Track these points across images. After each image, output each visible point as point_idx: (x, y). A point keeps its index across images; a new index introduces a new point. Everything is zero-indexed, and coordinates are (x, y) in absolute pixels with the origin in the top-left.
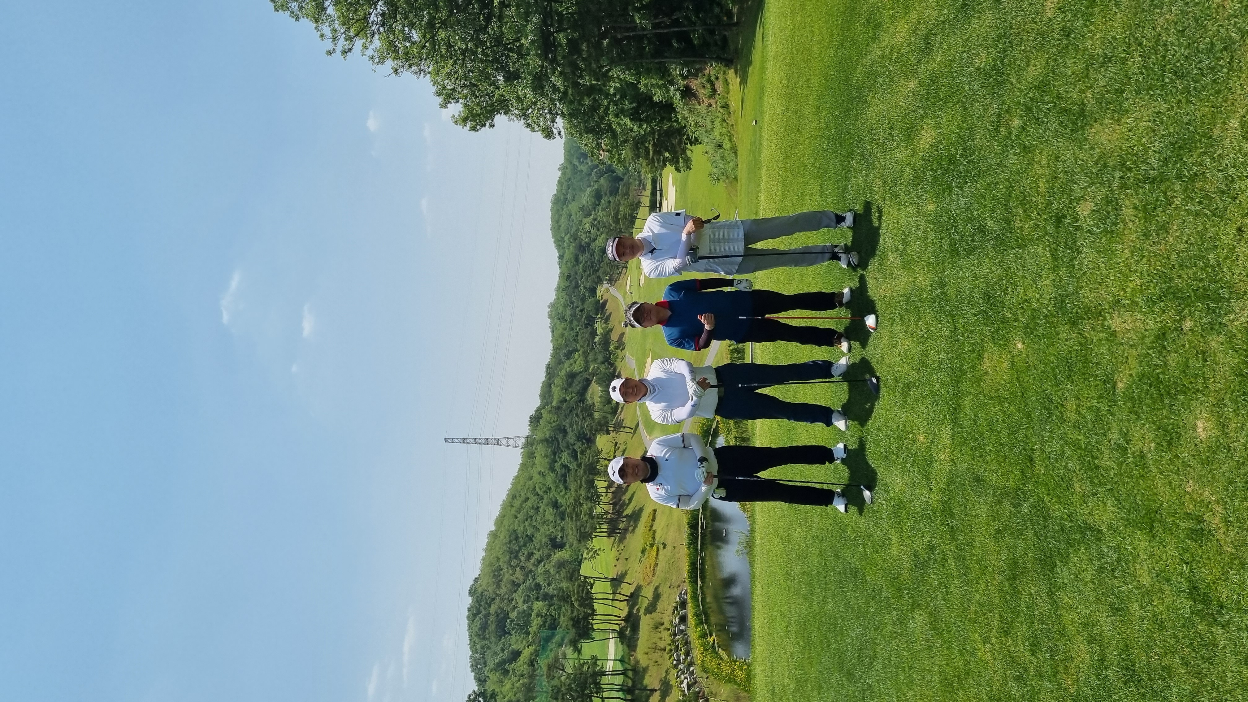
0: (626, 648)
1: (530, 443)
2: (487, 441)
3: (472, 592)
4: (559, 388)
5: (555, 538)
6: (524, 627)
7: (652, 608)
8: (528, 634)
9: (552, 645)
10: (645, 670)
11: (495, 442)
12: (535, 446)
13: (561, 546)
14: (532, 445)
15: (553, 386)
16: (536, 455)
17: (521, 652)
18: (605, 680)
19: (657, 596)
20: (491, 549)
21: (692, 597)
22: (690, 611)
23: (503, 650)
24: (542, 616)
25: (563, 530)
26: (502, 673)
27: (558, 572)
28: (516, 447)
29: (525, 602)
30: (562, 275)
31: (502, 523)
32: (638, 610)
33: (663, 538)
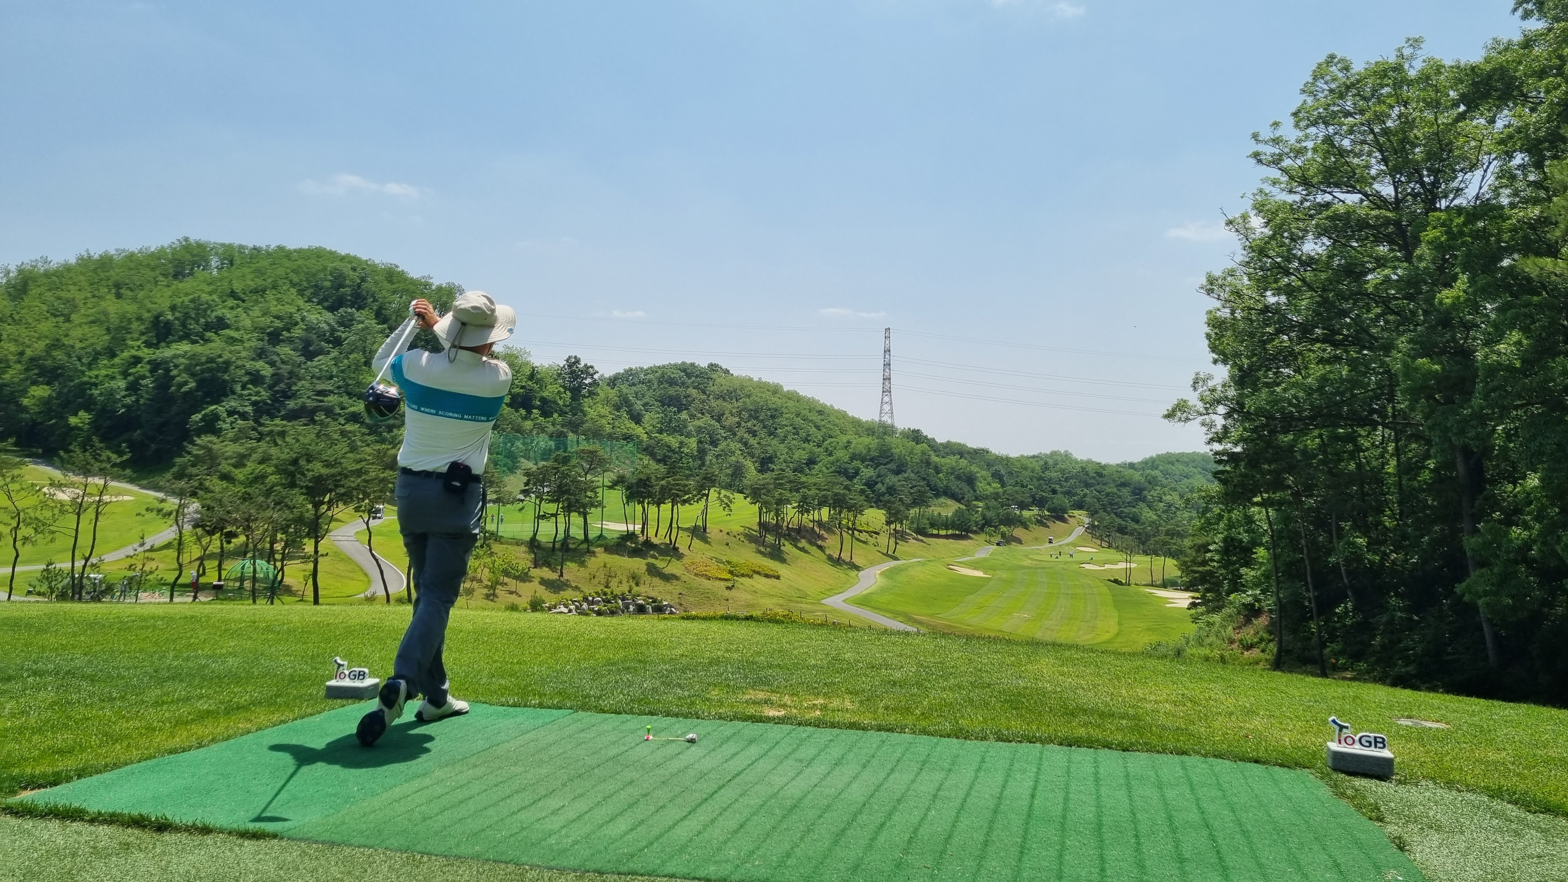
0: (613, 542)
1: (886, 430)
2: (887, 379)
3: (713, 367)
4: (955, 464)
5: (772, 462)
6: (668, 427)
7: (653, 571)
8: (660, 432)
9: (646, 460)
10: (585, 564)
11: (887, 388)
12: (882, 436)
14: (883, 433)
15: (960, 457)
16: (871, 437)
17: (640, 425)
18: (578, 518)
19: (669, 579)
20: (760, 388)
23: (645, 404)
24: (680, 448)
26: (617, 405)
27: (731, 466)
28: (881, 413)
29: (698, 428)
31: (791, 399)
32: (653, 556)
33: (740, 586)
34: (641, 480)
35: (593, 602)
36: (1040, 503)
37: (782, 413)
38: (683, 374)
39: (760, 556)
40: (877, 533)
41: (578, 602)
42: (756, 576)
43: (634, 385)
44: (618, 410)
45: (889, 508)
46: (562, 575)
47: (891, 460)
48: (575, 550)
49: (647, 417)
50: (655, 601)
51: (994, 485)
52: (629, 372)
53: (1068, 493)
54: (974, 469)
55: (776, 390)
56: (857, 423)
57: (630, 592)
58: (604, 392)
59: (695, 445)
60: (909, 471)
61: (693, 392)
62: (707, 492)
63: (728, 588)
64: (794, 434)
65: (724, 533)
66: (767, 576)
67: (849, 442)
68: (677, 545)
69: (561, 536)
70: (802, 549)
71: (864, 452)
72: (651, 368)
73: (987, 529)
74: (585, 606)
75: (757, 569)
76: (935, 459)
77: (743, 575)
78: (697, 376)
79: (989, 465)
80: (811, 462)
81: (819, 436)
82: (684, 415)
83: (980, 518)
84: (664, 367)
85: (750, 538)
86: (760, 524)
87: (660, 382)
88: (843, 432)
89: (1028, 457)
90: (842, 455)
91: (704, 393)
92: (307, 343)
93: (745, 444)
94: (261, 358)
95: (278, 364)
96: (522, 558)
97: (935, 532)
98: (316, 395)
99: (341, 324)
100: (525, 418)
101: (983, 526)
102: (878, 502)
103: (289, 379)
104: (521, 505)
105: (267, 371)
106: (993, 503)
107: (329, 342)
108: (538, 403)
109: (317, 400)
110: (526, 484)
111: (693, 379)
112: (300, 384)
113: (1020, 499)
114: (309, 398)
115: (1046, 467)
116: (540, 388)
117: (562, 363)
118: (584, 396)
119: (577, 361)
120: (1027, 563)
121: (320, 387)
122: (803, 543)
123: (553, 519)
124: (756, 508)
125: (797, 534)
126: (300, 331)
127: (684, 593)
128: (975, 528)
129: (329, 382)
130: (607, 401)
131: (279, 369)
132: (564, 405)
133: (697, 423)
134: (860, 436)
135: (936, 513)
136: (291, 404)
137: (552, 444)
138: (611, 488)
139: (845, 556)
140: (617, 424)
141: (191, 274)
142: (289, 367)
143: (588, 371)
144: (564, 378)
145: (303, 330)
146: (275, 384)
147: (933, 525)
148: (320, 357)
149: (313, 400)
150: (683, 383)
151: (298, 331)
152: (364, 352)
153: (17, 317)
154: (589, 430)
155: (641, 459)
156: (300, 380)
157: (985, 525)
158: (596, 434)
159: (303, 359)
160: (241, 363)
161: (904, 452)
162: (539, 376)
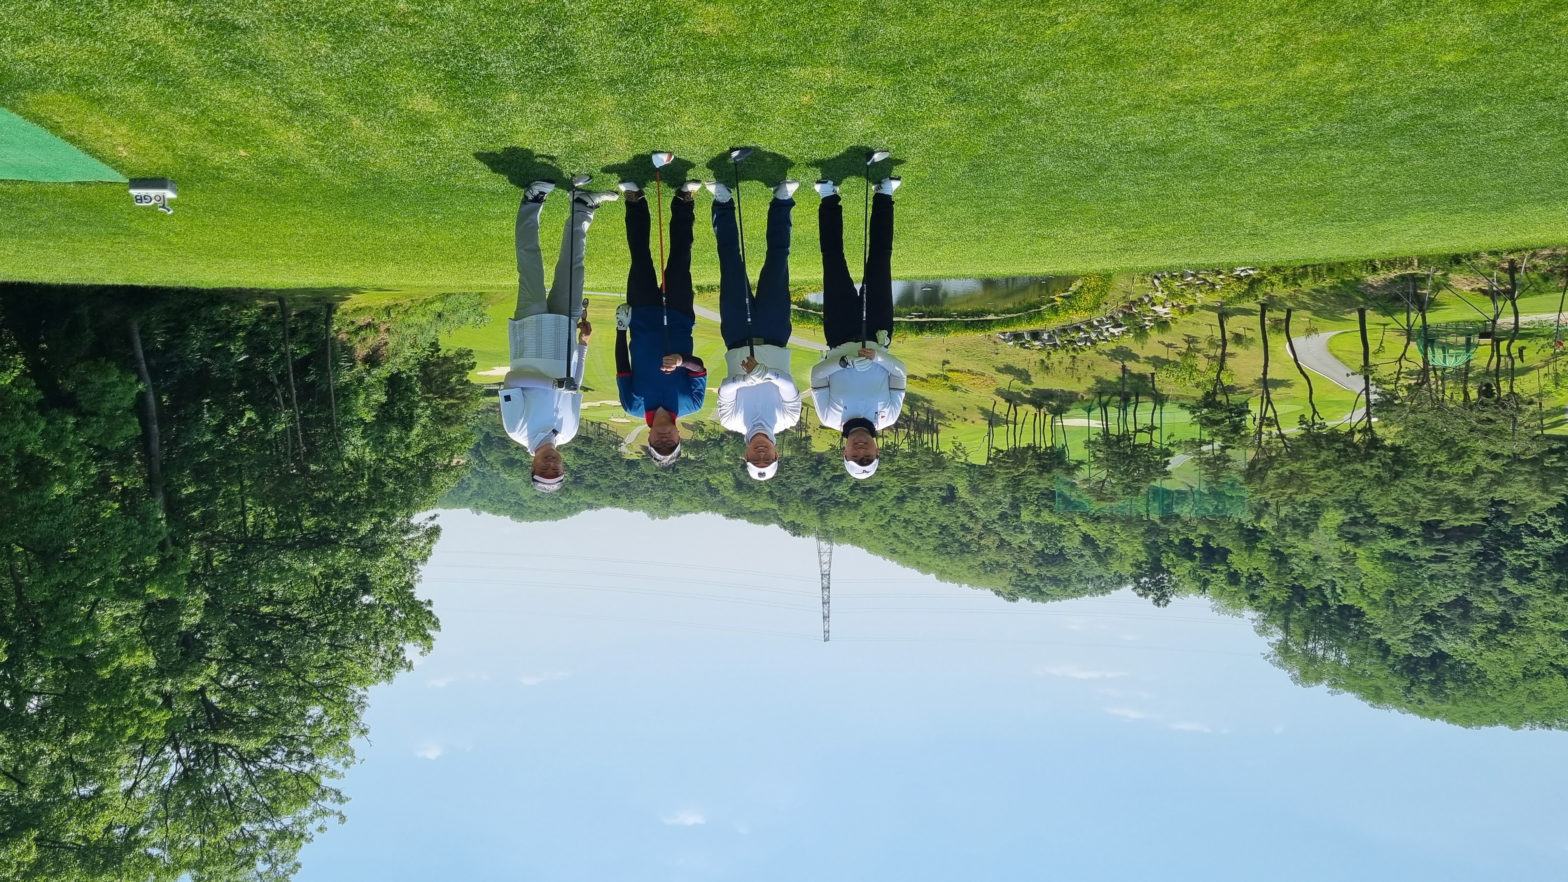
0: (1074, 405)
1: (825, 535)
2: (826, 588)
3: (1012, 597)
5: (942, 497)
6: (1054, 532)
7: (1024, 375)
8: (1062, 526)
9: (1073, 496)
10: (1099, 380)
11: (825, 579)
12: (829, 528)
13: (952, 489)
14: (827, 532)
15: (752, 510)
16: (840, 527)
17: (1084, 534)
18: (1114, 430)
19: (1008, 369)
20: (959, 577)
21: (1008, 326)
22: (1024, 328)
23: (1082, 556)
24: (1040, 510)
25: (931, 489)
26: (1110, 554)
27: (984, 493)
28: (831, 552)
29: (1022, 533)
30: (612, 504)
31: (926, 565)
32: (1027, 392)
33: (936, 365)
35: (1086, 339)
37: (935, 549)
38: (1044, 590)
41: (1100, 340)
50: (1022, 345)
55: (942, 574)
64: (921, 528)
72: (1081, 596)
74: (1093, 336)
78: (1029, 587)
81: (894, 528)
84: (1067, 597)
87: (1069, 580)
91: (1021, 571)
95: (1496, 592)
109: (1444, 551)
112: (1468, 569)
116: (1195, 571)
126: (1475, 630)
142: (1483, 588)
146: (1497, 570)
148: (1449, 600)
149: (1449, 552)
151: (1479, 630)
156: (1469, 575)
160: (1540, 591)
161: (805, 512)
162: (1198, 584)
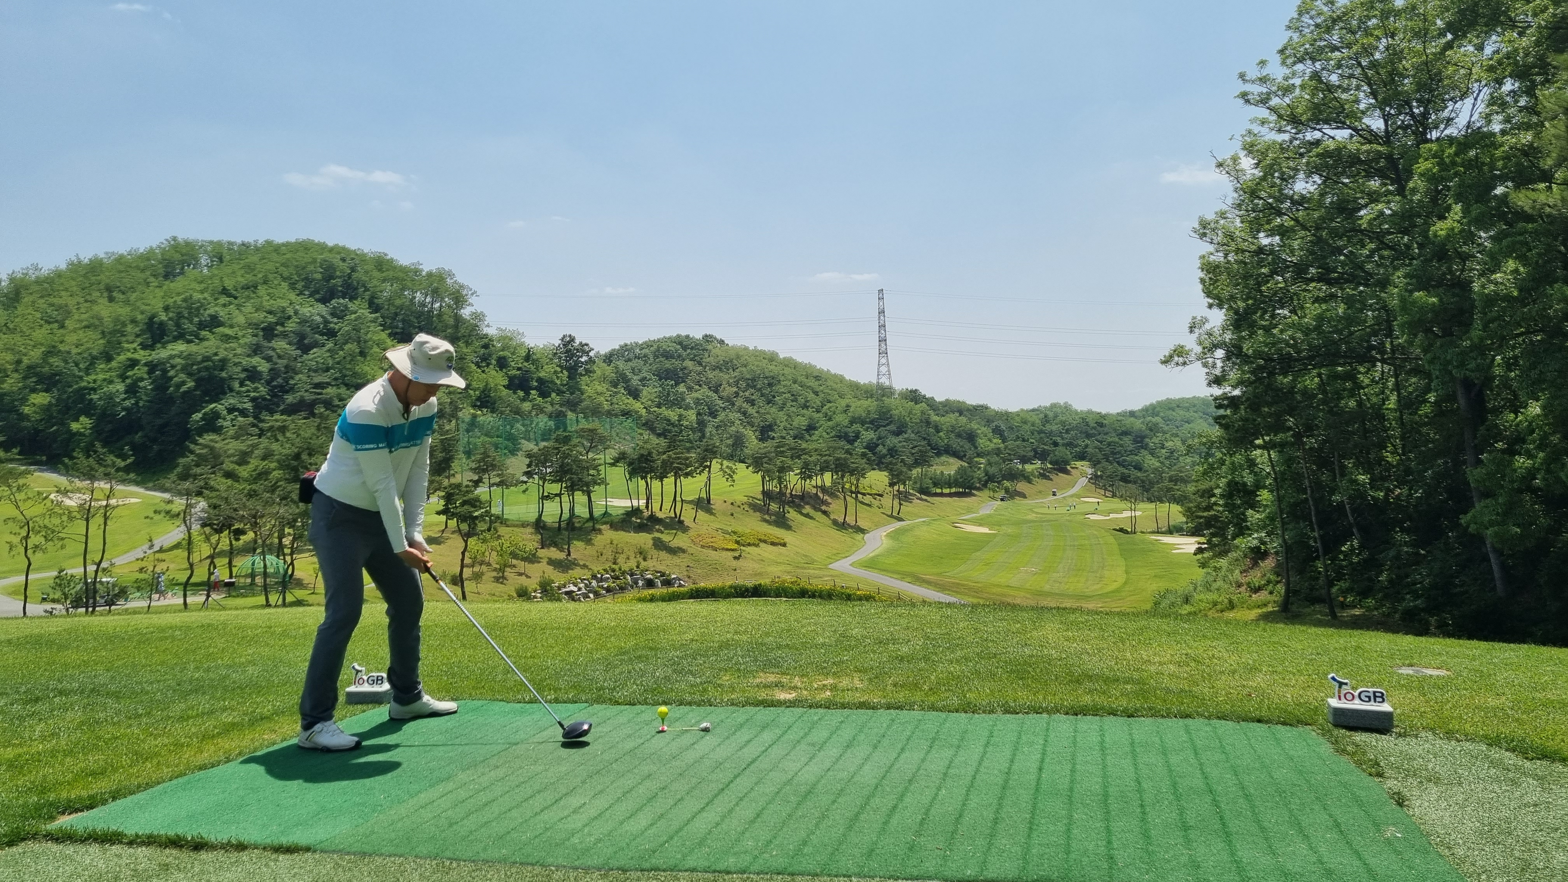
0: (619, 519)
1: (884, 391)
2: (883, 340)
4: (954, 422)
7: (660, 546)
10: (591, 542)
11: (883, 349)
12: (880, 398)
13: (762, 438)
14: (882, 394)
15: (959, 414)
17: (639, 400)
18: (582, 496)
19: (676, 551)
20: (756, 356)
26: (614, 381)
28: (878, 375)
29: (696, 400)
30: (1105, 416)
32: (659, 531)
33: (748, 556)
34: (642, 455)
35: (601, 580)
36: (1042, 456)
37: (779, 381)
38: (679, 347)
39: (765, 525)
40: (881, 495)
41: (587, 580)
42: (762, 545)
43: (629, 360)
44: (615, 386)
45: (891, 470)
46: (569, 554)
47: (891, 422)
48: (580, 529)
49: (645, 392)
50: (663, 575)
51: (995, 441)
52: (625, 348)
53: (1070, 445)
54: (974, 426)
55: (772, 358)
56: (855, 387)
57: (638, 567)
58: (601, 369)
59: (694, 417)
60: (909, 431)
61: (689, 364)
62: (708, 463)
63: (735, 558)
64: (792, 401)
65: (729, 503)
66: (773, 544)
67: (848, 406)
68: (682, 518)
69: (566, 515)
70: (807, 516)
71: (864, 415)
72: (645, 343)
73: (990, 485)
74: (594, 583)
75: (763, 538)
76: (934, 418)
77: (749, 545)
78: (692, 349)
79: (989, 421)
80: (811, 428)
81: (818, 401)
82: (682, 388)
83: (983, 475)
84: (659, 340)
85: (755, 507)
86: (764, 493)
87: (656, 356)
88: (841, 396)
89: (1028, 411)
90: (842, 419)
91: (700, 364)
92: (302, 336)
93: (744, 414)
94: (256, 354)
95: (275, 359)
96: (529, 540)
97: (939, 491)
98: (314, 388)
99: (333, 315)
100: (523, 400)
101: (986, 482)
102: (880, 464)
103: (285, 373)
104: (524, 486)
105: (264, 367)
106: (995, 459)
107: (322, 334)
108: (536, 384)
109: (315, 393)
110: (529, 466)
111: (689, 351)
112: (297, 377)
113: (1023, 453)
114: (306, 391)
115: (1046, 420)
116: (537, 368)
117: (557, 342)
118: (581, 375)
119: (572, 339)
120: (1031, 516)
121: (318, 379)
122: (808, 509)
123: (558, 499)
124: (759, 476)
125: (800, 501)
126: (294, 325)
127: (691, 565)
128: (978, 485)
129: (326, 374)
130: (604, 379)
131: (276, 364)
132: (562, 385)
133: (695, 395)
134: (859, 400)
135: (938, 472)
136: (290, 398)
137: (551, 423)
138: (613, 465)
139: (850, 520)
140: (615, 400)
141: (182, 273)
142: (285, 362)
143: (584, 348)
144: (560, 358)
145: (297, 323)
146: (273, 379)
147: (935, 485)
148: (315, 350)
149: (311, 393)
150: (679, 356)
151: (292, 325)
152: (359, 342)
153: (11, 326)
154: (587, 408)
155: (641, 434)
156: (297, 374)
157: (988, 481)
158: (595, 412)
159: (299, 352)
160: (237, 360)
161: (903, 413)
162: (534, 357)
